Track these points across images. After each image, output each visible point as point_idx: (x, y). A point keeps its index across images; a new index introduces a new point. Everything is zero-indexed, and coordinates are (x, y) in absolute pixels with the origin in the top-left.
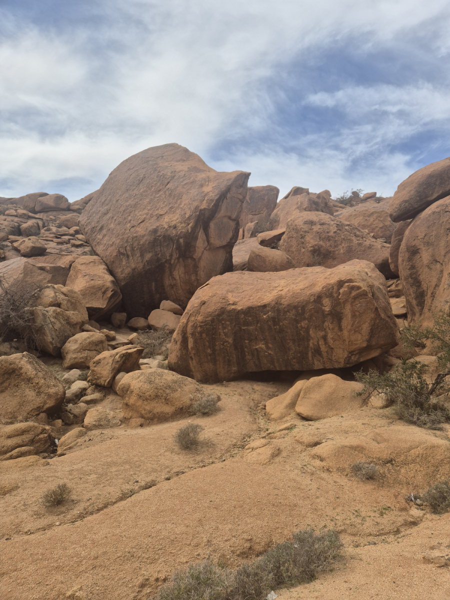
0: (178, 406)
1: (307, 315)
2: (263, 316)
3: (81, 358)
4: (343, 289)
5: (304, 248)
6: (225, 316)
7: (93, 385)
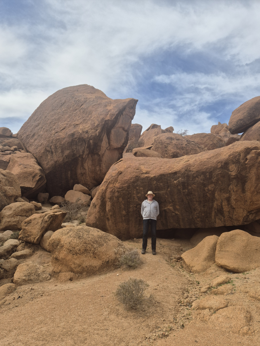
0: (104, 260)
1: (214, 180)
2: (173, 182)
3: (13, 222)
4: (250, 155)
5: (167, 154)
6: (139, 183)
7: (23, 243)
